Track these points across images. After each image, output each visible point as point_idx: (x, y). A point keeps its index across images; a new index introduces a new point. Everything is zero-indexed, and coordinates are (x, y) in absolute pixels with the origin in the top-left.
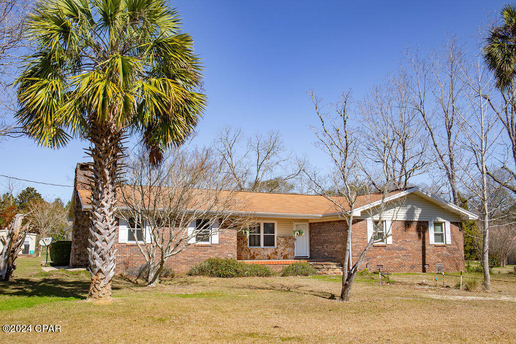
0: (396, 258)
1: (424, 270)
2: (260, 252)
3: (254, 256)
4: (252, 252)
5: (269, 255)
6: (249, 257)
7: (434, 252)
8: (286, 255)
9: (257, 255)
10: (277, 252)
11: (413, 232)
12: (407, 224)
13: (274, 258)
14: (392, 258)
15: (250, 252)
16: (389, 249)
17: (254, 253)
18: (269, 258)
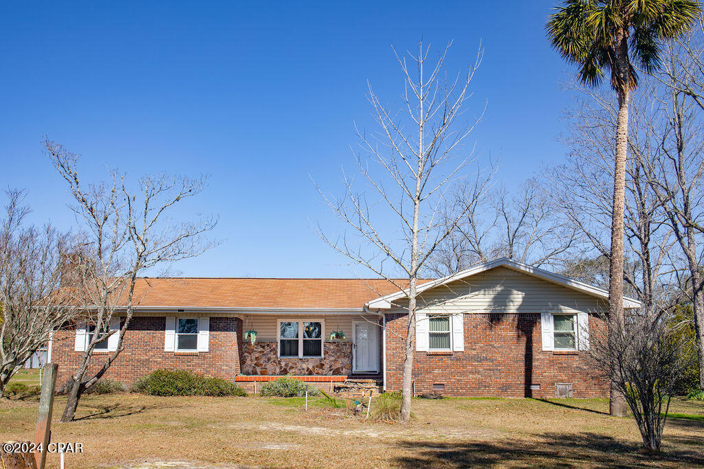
0: (472, 373)
1: (528, 394)
2: (296, 364)
3: (285, 370)
4: (283, 364)
5: (311, 368)
6: (278, 370)
7: (552, 363)
8: (339, 368)
9: (292, 368)
10: (322, 365)
11: (507, 330)
12: (495, 318)
13: (318, 374)
14: (463, 374)
15: (280, 364)
16: (458, 359)
17: (286, 365)
18: (310, 373)
